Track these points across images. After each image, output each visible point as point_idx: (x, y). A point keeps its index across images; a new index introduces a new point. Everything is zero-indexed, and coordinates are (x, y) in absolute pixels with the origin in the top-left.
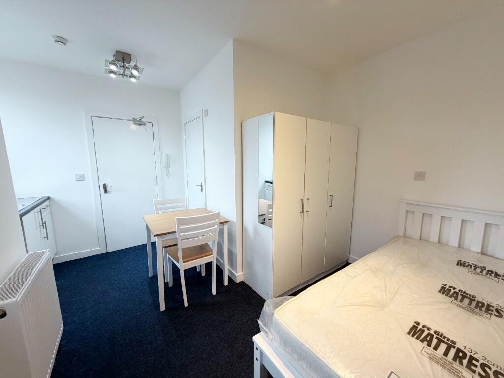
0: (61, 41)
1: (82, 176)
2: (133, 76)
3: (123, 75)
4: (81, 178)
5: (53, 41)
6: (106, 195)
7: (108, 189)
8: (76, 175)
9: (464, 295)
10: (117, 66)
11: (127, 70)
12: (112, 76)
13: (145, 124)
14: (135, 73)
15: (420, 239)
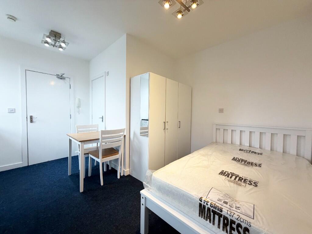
0: (13, 18)
1: (14, 110)
2: (61, 47)
3: (54, 46)
4: (12, 111)
5: (7, 18)
6: (31, 124)
7: (34, 120)
8: (9, 109)
9: (242, 160)
10: (51, 39)
11: (57, 42)
12: (46, 45)
13: (65, 79)
14: (63, 45)
15: (223, 143)
